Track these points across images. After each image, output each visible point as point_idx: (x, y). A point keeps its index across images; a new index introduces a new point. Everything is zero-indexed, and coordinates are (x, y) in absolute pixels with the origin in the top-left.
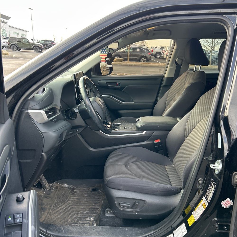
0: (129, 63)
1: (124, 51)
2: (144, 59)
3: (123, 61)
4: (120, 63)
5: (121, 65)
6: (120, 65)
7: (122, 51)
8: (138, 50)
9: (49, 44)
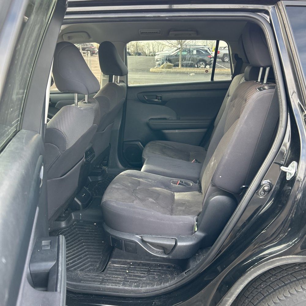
0: (180, 70)
1: (176, 54)
2: (203, 63)
3: (173, 68)
4: (169, 70)
5: (170, 73)
6: (168, 72)
7: (173, 55)
8: (195, 52)
9: (87, 48)
